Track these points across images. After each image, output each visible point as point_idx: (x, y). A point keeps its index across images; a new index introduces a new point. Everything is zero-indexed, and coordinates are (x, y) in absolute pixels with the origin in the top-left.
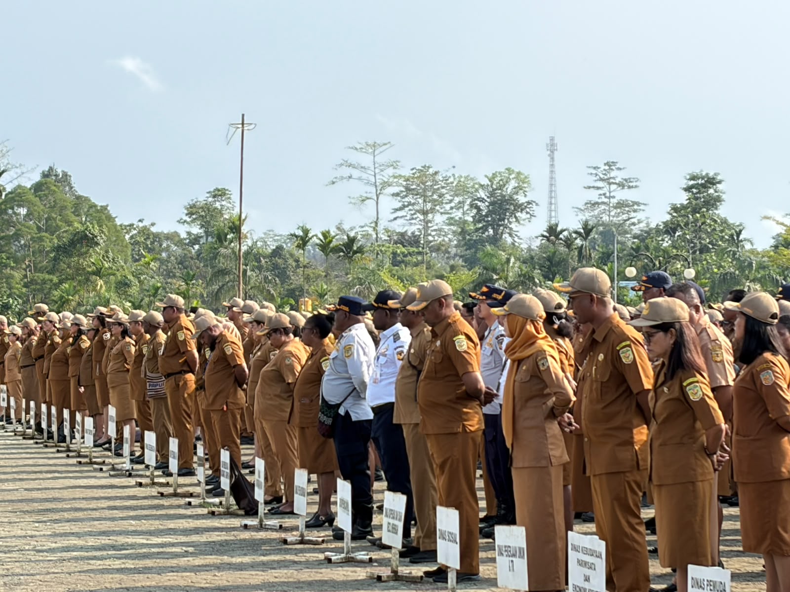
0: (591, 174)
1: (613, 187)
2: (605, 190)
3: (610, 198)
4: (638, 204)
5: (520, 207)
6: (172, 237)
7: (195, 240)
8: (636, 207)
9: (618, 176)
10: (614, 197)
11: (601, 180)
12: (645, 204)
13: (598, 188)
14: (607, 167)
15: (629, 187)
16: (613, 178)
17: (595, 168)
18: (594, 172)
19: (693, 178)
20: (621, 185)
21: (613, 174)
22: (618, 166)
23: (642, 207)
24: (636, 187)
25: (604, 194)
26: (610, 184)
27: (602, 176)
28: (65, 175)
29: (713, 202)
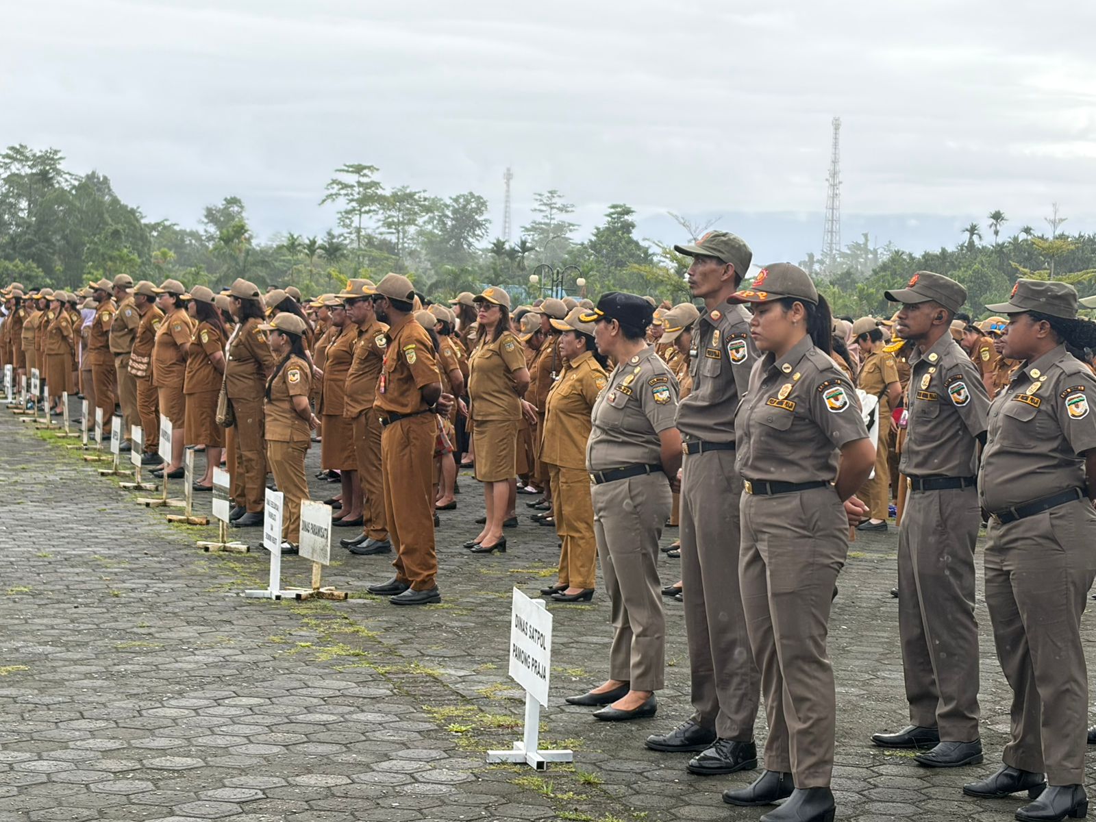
0: (537, 200)
1: (554, 211)
2: (547, 213)
3: (551, 219)
4: (573, 225)
5: (479, 225)
6: (194, 235)
7: (210, 238)
8: (571, 227)
9: (559, 202)
10: (554, 219)
11: (545, 204)
12: (579, 225)
13: (541, 211)
14: (550, 195)
15: (567, 211)
16: (555, 204)
17: (540, 195)
18: (539, 197)
19: (614, 207)
20: (560, 210)
21: (554, 200)
22: (559, 193)
23: (576, 227)
24: (572, 211)
25: (547, 216)
26: (552, 208)
27: (545, 201)
28: (105, 178)
29: (628, 227)
